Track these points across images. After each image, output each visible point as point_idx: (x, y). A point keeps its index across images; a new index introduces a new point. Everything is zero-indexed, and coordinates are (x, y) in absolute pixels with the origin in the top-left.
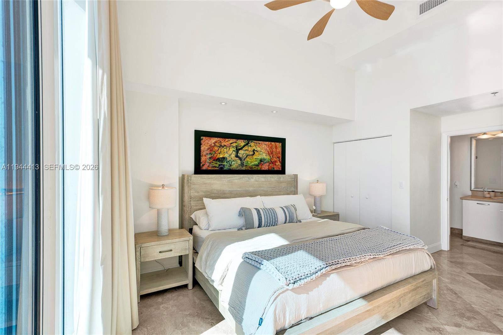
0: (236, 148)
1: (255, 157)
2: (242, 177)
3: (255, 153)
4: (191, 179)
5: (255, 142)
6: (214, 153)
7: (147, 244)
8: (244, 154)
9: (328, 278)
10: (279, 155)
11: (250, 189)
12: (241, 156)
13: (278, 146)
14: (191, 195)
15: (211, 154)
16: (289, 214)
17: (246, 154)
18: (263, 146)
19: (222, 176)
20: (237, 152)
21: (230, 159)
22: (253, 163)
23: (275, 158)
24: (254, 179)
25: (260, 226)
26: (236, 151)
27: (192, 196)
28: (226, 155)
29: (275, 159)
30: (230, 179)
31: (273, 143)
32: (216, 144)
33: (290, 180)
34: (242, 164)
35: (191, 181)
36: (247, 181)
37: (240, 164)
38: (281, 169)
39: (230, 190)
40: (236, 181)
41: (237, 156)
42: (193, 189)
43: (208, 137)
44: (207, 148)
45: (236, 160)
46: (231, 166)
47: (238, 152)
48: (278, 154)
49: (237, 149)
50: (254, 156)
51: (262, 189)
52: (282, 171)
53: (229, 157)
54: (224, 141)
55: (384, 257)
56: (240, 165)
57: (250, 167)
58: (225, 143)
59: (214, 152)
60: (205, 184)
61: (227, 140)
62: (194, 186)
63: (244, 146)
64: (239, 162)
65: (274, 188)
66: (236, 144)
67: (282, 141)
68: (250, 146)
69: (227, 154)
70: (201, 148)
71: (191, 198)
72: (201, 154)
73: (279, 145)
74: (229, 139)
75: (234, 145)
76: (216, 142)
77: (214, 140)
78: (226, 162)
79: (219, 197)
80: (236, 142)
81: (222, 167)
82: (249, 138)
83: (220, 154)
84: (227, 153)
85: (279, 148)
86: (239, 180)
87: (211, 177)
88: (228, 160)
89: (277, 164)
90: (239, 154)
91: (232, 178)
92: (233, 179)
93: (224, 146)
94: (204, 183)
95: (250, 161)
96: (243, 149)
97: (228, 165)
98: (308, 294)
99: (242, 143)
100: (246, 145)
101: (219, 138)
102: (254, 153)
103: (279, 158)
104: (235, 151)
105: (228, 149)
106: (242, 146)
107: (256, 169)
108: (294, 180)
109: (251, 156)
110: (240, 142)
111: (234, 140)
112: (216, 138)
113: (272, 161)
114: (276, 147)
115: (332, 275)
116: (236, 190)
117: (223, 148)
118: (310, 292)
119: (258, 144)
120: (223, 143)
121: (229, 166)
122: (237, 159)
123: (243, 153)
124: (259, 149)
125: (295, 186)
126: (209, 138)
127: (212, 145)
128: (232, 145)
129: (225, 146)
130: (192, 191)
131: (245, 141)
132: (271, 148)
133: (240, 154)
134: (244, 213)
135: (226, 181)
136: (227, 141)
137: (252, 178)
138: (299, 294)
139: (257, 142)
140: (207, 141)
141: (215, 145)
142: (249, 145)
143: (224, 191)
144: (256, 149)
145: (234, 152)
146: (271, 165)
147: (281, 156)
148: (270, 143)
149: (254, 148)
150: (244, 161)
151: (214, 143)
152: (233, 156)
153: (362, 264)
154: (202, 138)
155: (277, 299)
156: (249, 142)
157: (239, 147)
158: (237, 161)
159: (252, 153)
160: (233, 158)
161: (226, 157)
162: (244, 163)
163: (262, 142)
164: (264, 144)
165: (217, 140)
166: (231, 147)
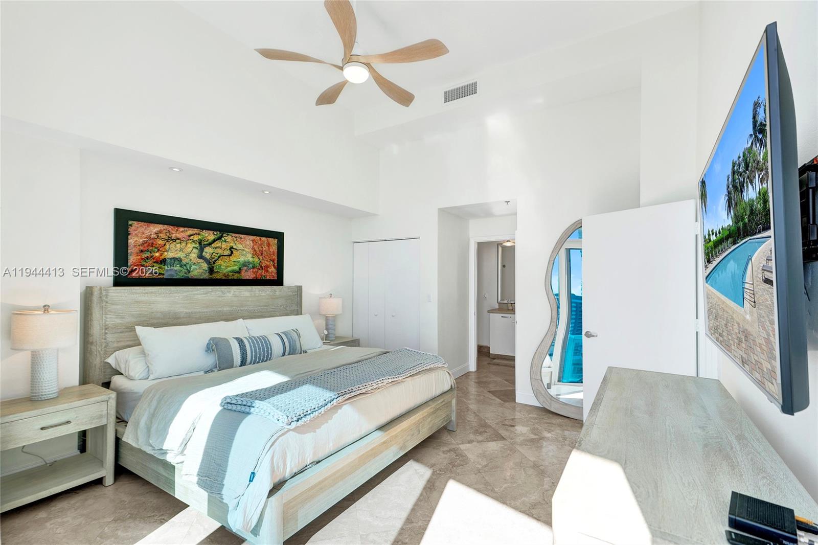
0: (200, 243)
1: (233, 258)
2: (210, 290)
3: (234, 252)
4: (107, 296)
5: (234, 235)
6: (156, 250)
7: (11, 416)
8: (214, 254)
9: (339, 411)
10: (274, 257)
11: (225, 309)
12: (208, 256)
13: (271, 243)
14: (107, 323)
15: (150, 252)
16: (289, 342)
17: (217, 254)
18: (248, 243)
19: (173, 288)
20: (201, 250)
21: (187, 261)
22: (229, 269)
23: (267, 261)
24: (232, 293)
25: (243, 363)
26: (199, 248)
27: (109, 325)
28: (180, 255)
29: (267, 263)
30: (188, 293)
31: (263, 239)
32: (160, 235)
33: (291, 293)
34: (211, 271)
35: (107, 298)
36: (219, 297)
37: (207, 269)
38: (276, 278)
39: (187, 311)
40: (199, 296)
41: (201, 257)
42: (112, 312)
43: (144, 222)
44: (141, 240)
45: (199, 263)
46: (189, 272)
47: (204, 250)
48: (272, 256)
49: (200, 245)
50: (231, 257)
51: (246, 308)
52: (279, 282)
53: (186, 257)
54: (177, 230)
55: (404, 380)
56: (207, 271)
57: (224, 275)
58: (178, 235)
59: (156, 248)
60: (138, 302)
61: (182, 229)
62: (114, 307)
63: (214, 241)
64: (205, 266)
65: (265, 306)
66: (200, 237)
67: (279, 236)
68: (225, 241)
69: (181, 253)
70: (129, 241)
71: (106, 329)
72: (129, 251)
73: (273, 242)
74: (186, 229)
75: (196, 238)
76: (160, 232)
77: (155, 229)
78: (181, 266)
79: (165, 324)
80: (199, 234)
81: (173, 273)
82: (223, 229)
83: (167, 251)
84: (181, 250)
85: (274, 246)
86: (204, 296)
87: (150, 291)
88: (184, 262)
89: (270, 270)
90: (204, 254)
91: (192, 291)
92: (193, 293)
93: (176, 240)
94: (135, 302)
95: (225, 264)
96: (213, 245)
97: (184, 270)
98: (315, 432)
99: (210, 236)
100: (217, 240)
101: (166, 226)
102: (232, 252)
103: (273, 261)
104: (197, 249)
105: (183, 244)
106: (210, 241)
107: (235, 277)
108: (296, 293)
109: (226, 257)
110: (207, 235)
111: (196, 231)
112: (161, 226)
113: (263, 265)
114: (269, 245)
115: (344, 407)
116: (200, 312)
117: (174, 243)
118: (317, 430)
119: (238, 239)
120: (174, 235)
121: (186, 273)
122: (201, 260)
123: (212, 252)
124: (240, 246)
125: (298, 303)
126: (145, 224)
127: (152, 236)
128: (191, 238)
129: (178, 239)
130: (108, 316)
131: (215, 233)
132: (261, 245)
133: (206, 253)
134: (215, 346)
135: (181, 297)
136: (182, 232)
137: (228, 292)
138: (304, 433)
139: (237, 235)
140: (141, 230)
141: (158, 236)
142: (223, 239)
143: (175, 313)
144: (234, 247)
145: (195, 250)
146: (260, 271)
147: (276, 258)
148: (258, 238)
149: (232, 244)
150: (213, 265)
151: (156, 234)
152: (194, 256)
153: (379, 390)
154: (130, 222)
155: (275, 444)
156: (223, 234)
157: (205, 243)
158: (201, 264)
159: (228, 252)
160: (192, 259)
161: (180, 258)
162: (215, 268)
163: (245, 236)
164: (248, 240)
165: (162, 228)
166: (190, 241)
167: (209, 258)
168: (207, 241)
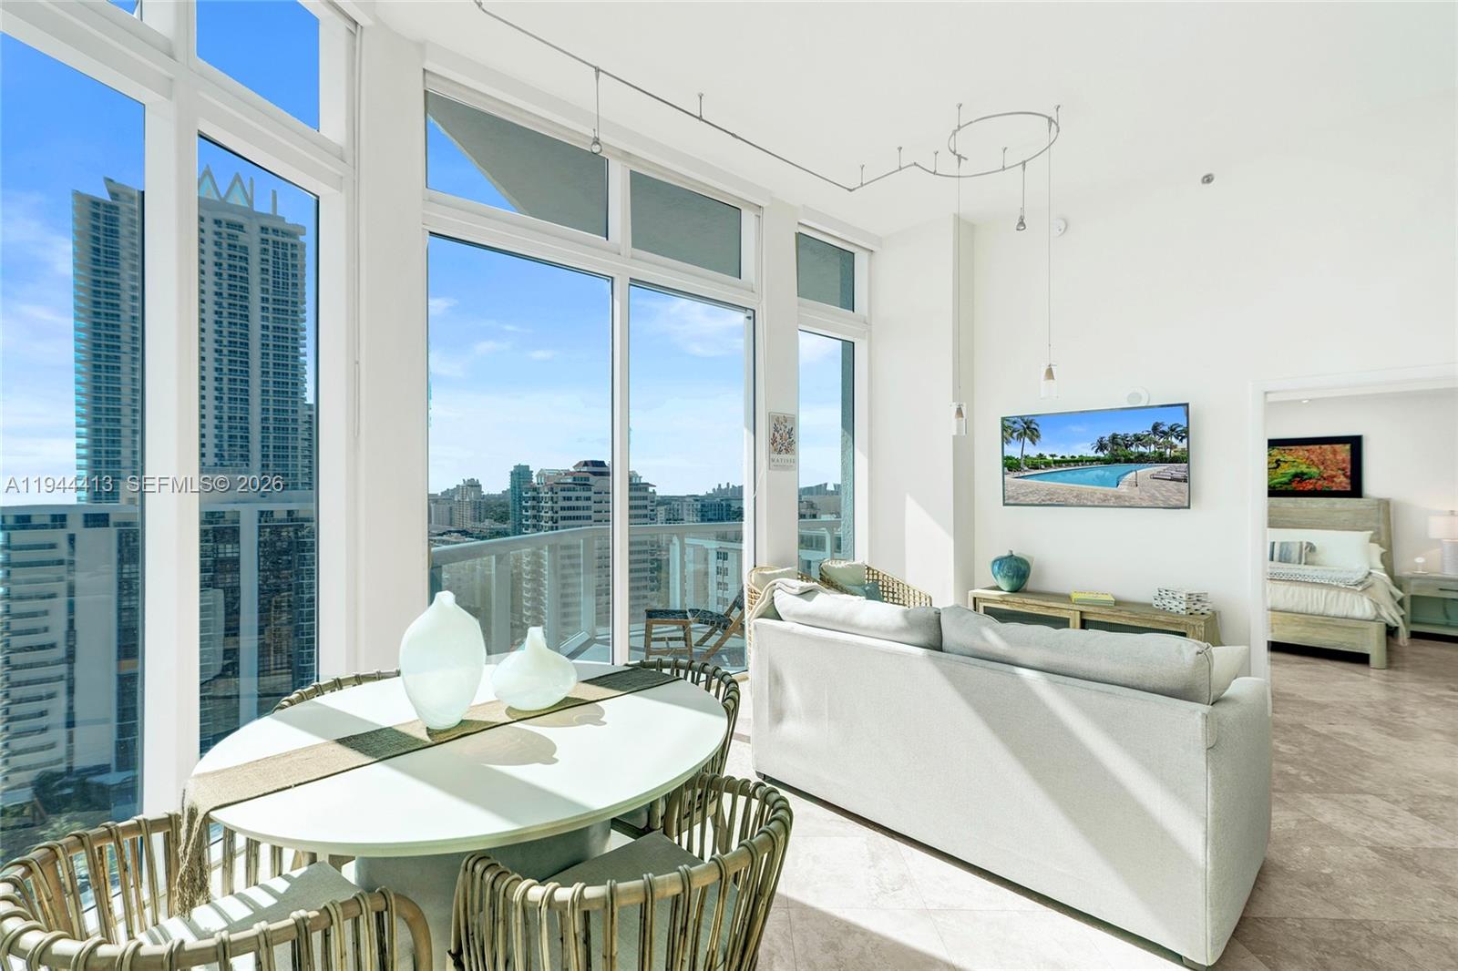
3: (1282, 465)
5: (1281, 448)
10: (1344, 465)
13: (1338, 450)
18: (1301, 453)
22: (1276, 481)
23: (1332, 470)
29: (1332, 472)
33: (1372, 507)
48: (1341, 464)
50: (1278, 470)
52: (1356, 490)
67: (1353, 441)
68: (1271, 456)
73: (1344, 447)
85: (1346, 453)
89: (1338, 480)
102: (1279, 465)
103: (1344, 470)
107: (1283, 489)
109: (1271, 471)
113: (1325, 475)
119: (1287, 452)
132: (1320, 454)
139: (1286, 448)
144: (1282, 460)
146: (1321, 482)
147: (1349, 466)
149: (1278, 457)
159: (1275, 465)
163: (1297, 447)
164: (1301, 451)
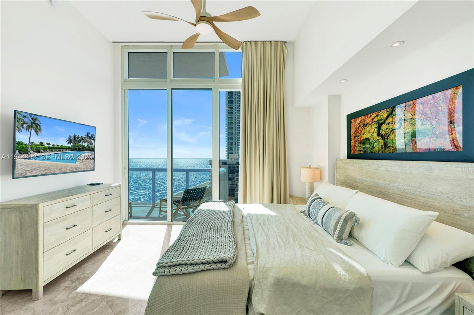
0: (378, 123)
1: (402, 131)
6: (359, 135)
12: (383, 133)
15: (357, 137)
17: (389, 129)
20: (379, 129)
21: (372, 139)
28: (369, 136)
32: (360, 124)
34: (386, 146)
37: (383, 144)
38: (462, 150)
41: (379, 134)
44: (354, 130)
46: (373, 148)
49: (379, 125)
53: (371, 137)
54: (367, 117)
56: (383, 146)
61: (369, 116)
63: (388, 117)
64: (382, 142)
66: (378, 118)
69: (369, 134)
70: (351, 132)
72: (351, 138)
74: (371, 114)
75: (376, 120)
76: (360, 122)
77: (359, 120)
78: (369, 144)
80: (378, 116)
81: (366, 150)
83: (363, 134)
84: (369, 132)
90: (381, 131)
93: (366, 125)
95: (396, 138)
96: (386, 122)
97: (370, 147)
100: (389, 116)
101: (363, 117)
104: (377, 128)
105: (370, 127)
106: (384, 119)
110: (383, 114)
111: (376, 114)
112: (361, 118)
117: (365, 128)
120: (366, 121)
121: (371, 149)
122: (380, 138)
123: (386, 128)
124: (408, 116)
126: (356, 119)
127: (358, 126)
128: (374, 120)
131: (388, 110)
133: (382, 130)
140: (354, 124)
142: (393, 113)
145: (376, 130)
148: (430, 97)
152: (375, 134)
154: (351, 121)
156: (392, 109)
157: (382, 121)
158: (379, 141)
160: (375, 138)
161: (369, 138)
162: (388, 142)
165: (361, 119)
166: (373, 123)
167: (384, 134)
168: (382, 120)
